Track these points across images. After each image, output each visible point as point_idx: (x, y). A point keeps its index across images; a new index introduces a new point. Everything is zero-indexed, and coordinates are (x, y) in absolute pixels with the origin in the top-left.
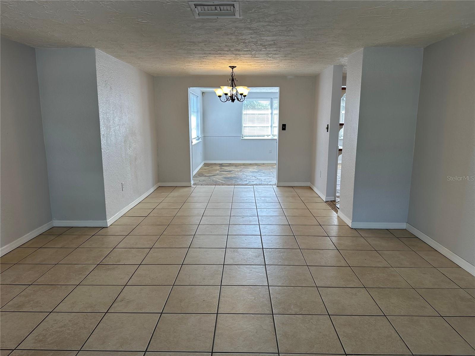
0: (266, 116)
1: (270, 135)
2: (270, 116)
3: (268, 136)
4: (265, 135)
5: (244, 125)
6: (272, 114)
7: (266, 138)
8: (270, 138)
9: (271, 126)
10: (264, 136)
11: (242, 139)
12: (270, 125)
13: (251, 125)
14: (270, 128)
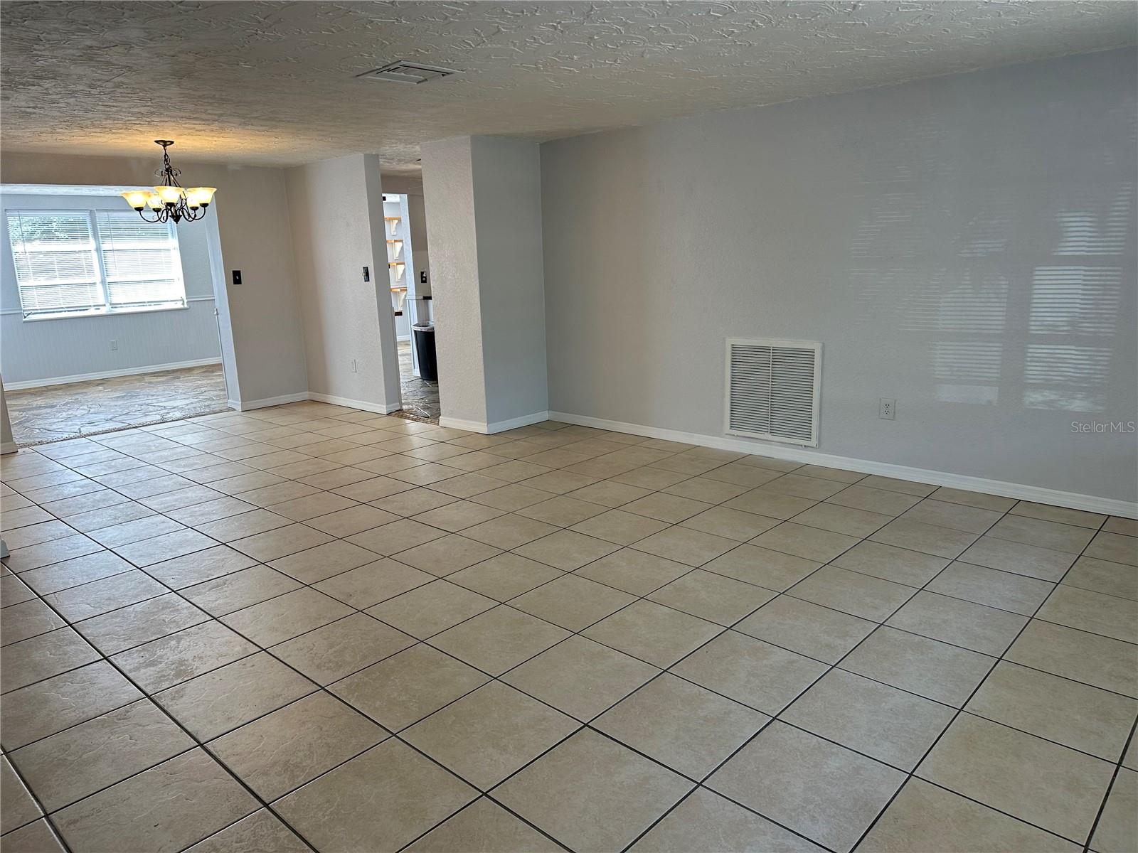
0: (82, 255)
1: (105, 305)
2: (95, 255)
3: (97, 307)
4: (90, 306)
5: (20, 284)
6: (98, 250)
7: (92, 312)
8: (103, 311)
9: (103, 282)
10: (86, 308)
11: (24, 322)
12: (97, 278)
13: (42, 281)
14: (99, 287)
